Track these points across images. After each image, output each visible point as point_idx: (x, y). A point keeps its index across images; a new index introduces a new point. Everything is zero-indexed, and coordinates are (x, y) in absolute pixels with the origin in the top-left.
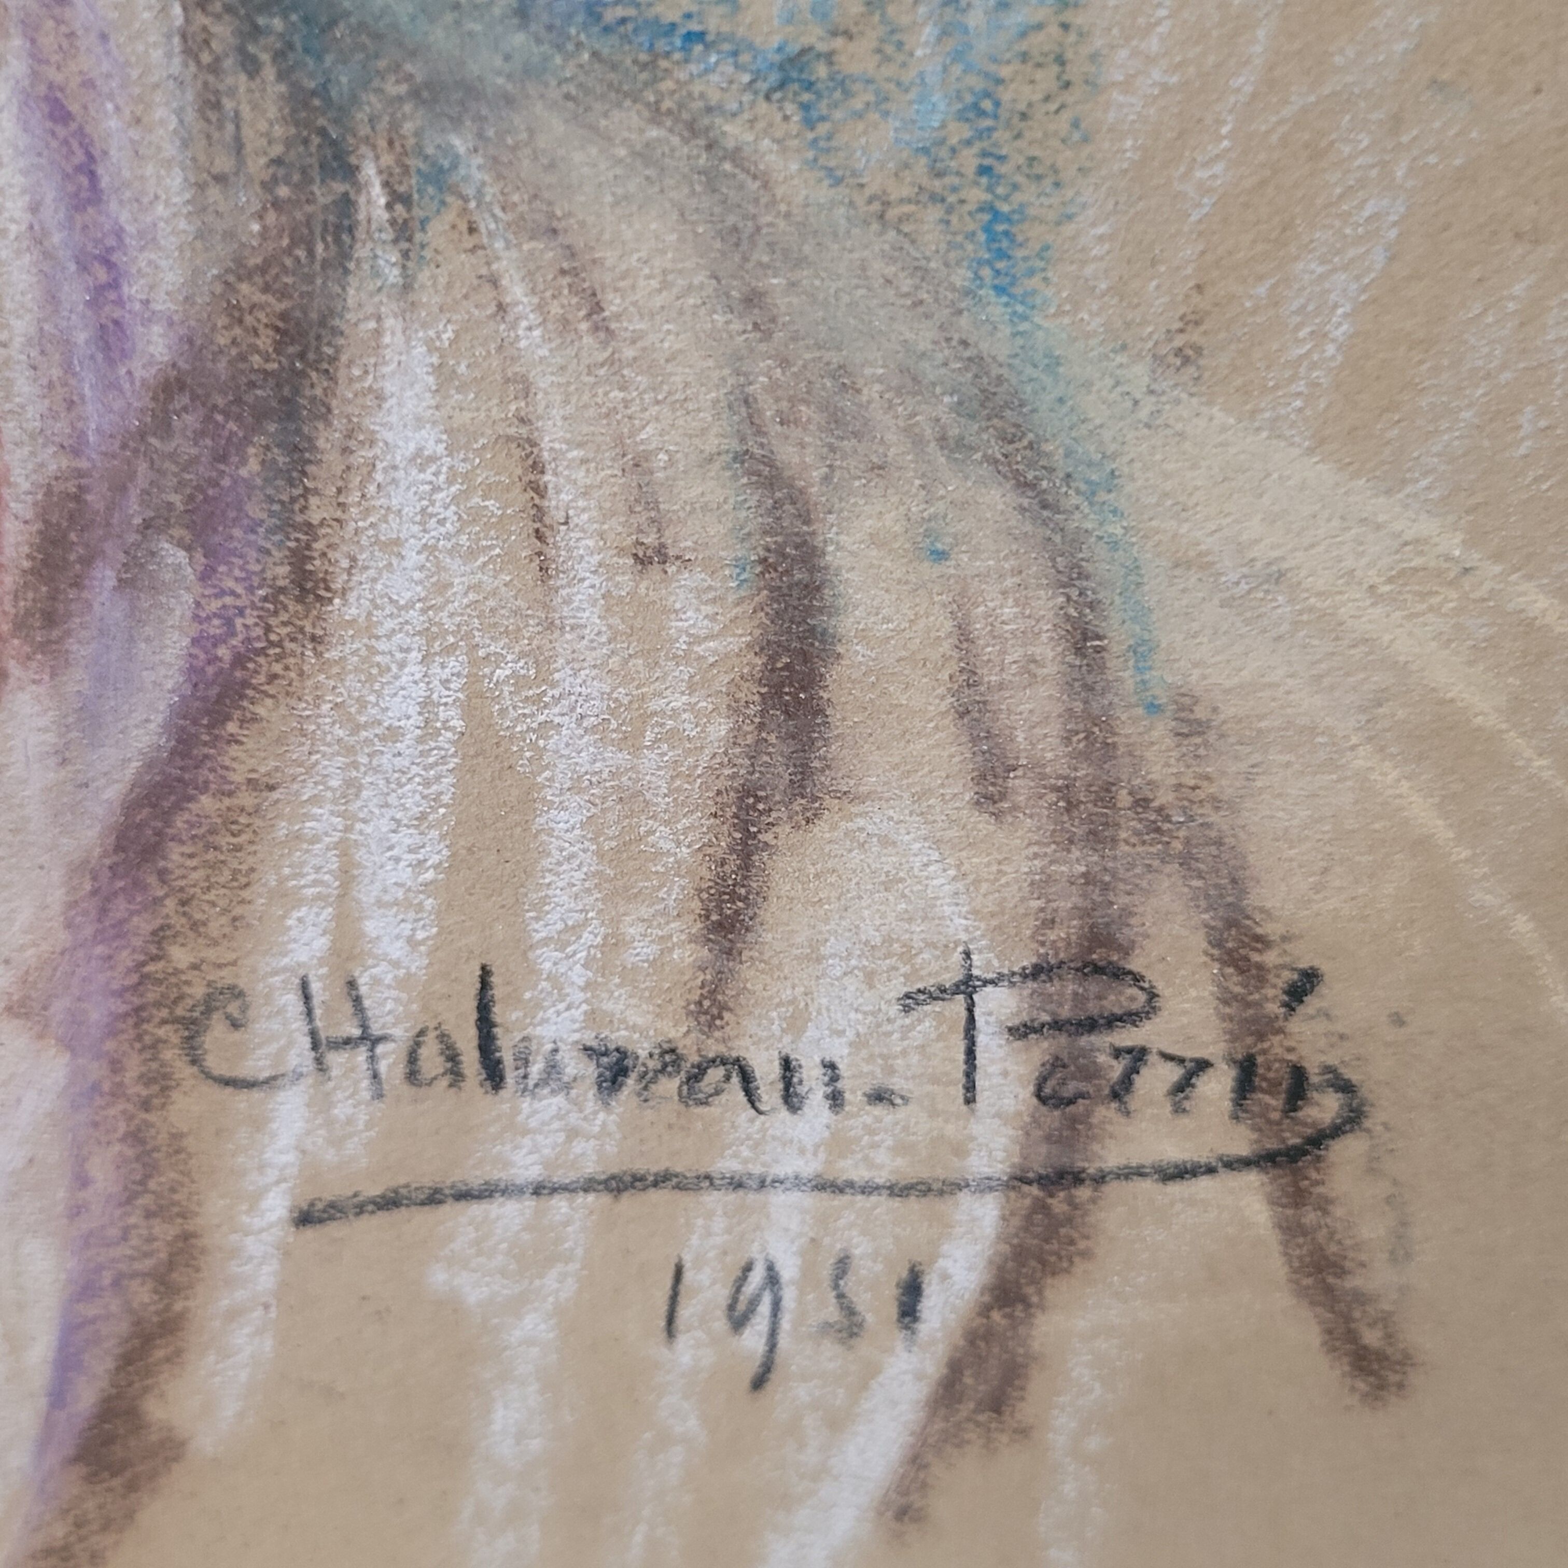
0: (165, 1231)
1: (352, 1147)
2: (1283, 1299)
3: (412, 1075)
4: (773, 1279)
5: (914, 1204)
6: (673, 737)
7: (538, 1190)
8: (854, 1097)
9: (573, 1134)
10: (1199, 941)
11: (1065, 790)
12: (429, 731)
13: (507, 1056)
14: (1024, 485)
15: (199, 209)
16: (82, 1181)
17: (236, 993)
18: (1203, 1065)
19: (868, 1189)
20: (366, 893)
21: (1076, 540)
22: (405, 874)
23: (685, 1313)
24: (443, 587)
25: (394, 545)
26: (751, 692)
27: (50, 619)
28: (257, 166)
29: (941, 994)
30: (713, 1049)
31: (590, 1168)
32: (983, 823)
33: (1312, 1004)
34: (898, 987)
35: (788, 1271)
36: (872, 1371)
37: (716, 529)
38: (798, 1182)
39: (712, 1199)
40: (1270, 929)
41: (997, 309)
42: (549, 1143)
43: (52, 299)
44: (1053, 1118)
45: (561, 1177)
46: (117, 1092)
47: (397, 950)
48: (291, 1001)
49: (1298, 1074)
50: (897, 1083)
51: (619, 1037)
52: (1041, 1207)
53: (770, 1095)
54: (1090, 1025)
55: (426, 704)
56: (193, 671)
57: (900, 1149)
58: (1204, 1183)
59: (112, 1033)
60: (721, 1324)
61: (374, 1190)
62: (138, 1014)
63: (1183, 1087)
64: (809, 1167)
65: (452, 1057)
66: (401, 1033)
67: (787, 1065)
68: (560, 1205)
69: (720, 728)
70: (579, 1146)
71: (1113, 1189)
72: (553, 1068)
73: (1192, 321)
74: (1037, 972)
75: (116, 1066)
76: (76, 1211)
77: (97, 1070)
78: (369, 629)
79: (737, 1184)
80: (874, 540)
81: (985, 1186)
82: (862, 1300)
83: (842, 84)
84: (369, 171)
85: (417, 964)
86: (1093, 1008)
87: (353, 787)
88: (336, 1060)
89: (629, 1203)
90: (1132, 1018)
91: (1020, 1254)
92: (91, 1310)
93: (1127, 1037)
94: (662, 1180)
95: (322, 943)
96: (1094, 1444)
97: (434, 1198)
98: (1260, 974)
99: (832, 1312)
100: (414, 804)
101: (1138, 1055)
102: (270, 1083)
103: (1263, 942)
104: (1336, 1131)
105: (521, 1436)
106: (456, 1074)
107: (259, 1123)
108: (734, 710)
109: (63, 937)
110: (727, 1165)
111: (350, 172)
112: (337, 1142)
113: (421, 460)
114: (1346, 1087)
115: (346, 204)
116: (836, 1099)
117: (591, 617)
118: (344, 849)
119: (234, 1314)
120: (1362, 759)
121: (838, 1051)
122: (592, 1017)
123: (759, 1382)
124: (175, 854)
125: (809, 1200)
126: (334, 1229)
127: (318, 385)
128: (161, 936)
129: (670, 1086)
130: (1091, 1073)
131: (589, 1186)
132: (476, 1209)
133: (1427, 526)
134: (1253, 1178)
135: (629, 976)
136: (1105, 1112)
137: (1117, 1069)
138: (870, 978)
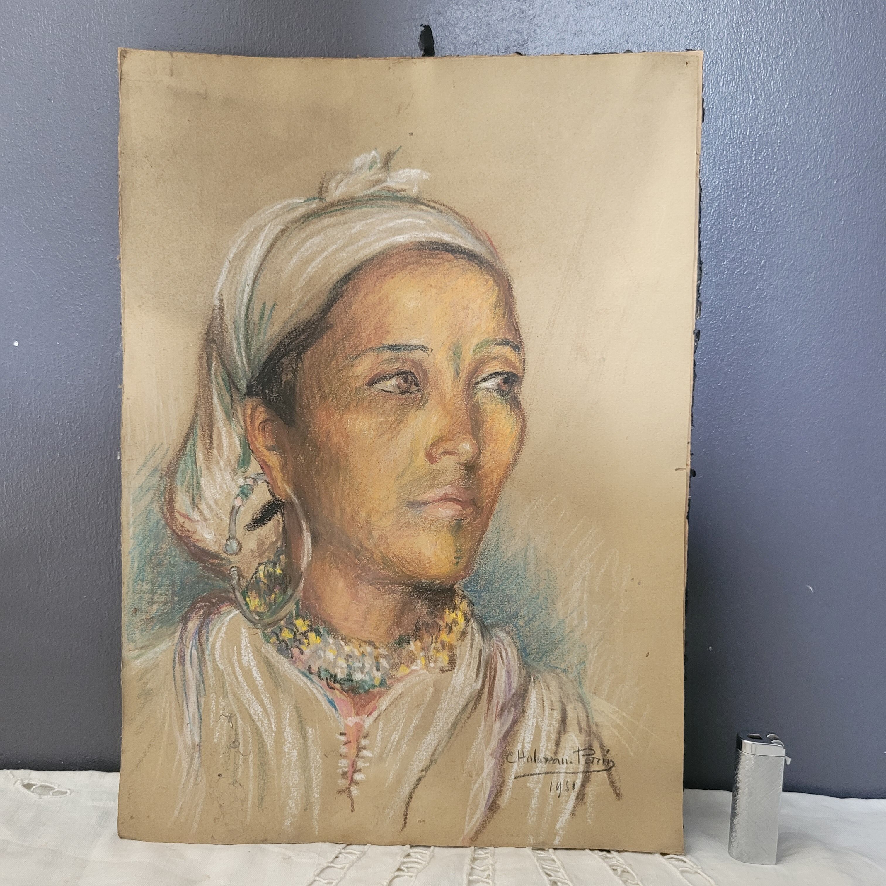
0: (502, 780)
1: (521, 769)
2: (609, 786)
3: (528, 761)
4: (560, 784)
5: (574, 775)
6: (553, 726)
7: (539, 774)
8: (568, 763)
9: (542, 767)
10: (599, 746)
11: (586, 731)
12: (533, 725)
13: (536, 759)
14: (582, 703)
15: (518, 680)
16: (494, 774)
17: (512, 752)
18: (600, 759)
19: (570, 773)
20: (525, 742)
21: (587, 708)
22: (529, 739)
23: (552, 788)
24: (535, 712)
25: (531, 708)
26: (560, 722)
27: (501, 715)
28: (523, 677)
29: (576, 752)
30: (556, 758)
31: (544, 771)
32: (579, 734)
33: (609, 753)
34: (572, 751)
35: (562, 783)
36: (570, 795)
37: (558, 707)
38: (563, 773)
39: (555, 775)
40: (605, 745)
41: (580, 689)
42: (540, 768)
43: (505, 687)
44: (587, 765)
45: (541, 772)
46: (499, 764)
47: (527, 747)
48: (517, 753)
49: (608, 760)
50: (572, 761)
51: (547, 756)
52: (586, 775)
53: (561, 763)
54: (589, 755)
55: (533, 723)
56: (513, 720)
57: (573, 768)
58: (601, 772)
59: (499, 757)
60: (555, 790)
61: (522, 775)
62: (502, 755)
63: (598, 762)
64: (564, 771)
65: (531, 759)
66: (527, 756)
67: (563, 759)
68: (540, 775)
69: (558, 725)
70: (543, 769)
71: (592, 773)
72: (541, 760)
73: (595, 690)
74: (585, 749)
75: (499, 761)
76: (493, 777)
77: (498, 761)
78: (528, 716)
79: (557, 773)
80: (571, 708)
81: (580, 773)
82: (569, 786)
83: (568, 671)
84: (532, 677)
85: (529, 749)
86: (590, 753)
87: (526, 731)
88: (520, 759)
89: (547, 775)
90: (593, 754)
91: (584, 781)
92: (492, 789)
93: (593, 756)
94: (550, 773)
95: (521, 747)
96: (592, 805)
97: (528, 775)
98: (604, 750)
99: (566, 788)
100: (531, 732)
101: (594, 758)
102: (514, 762)
103: (604, 747)
104: (612, 767)
105: (535, 804)
106: (532, 761)
107: (512, 767)
108: (559, 723)
109: (497, 747)
110: (557, 771)
111: (530, 677)
112: (519, 769)
113: (534, 701)
114: (613, 762)
115: (530, 680)
116: (567, 763)
117: (547, 715)
118: (524, 737)
119: (508, 789)
120: (611, 728)
121: (567, 758)
122: (545, 754)
123: (559, 797)
124: (508, 737)
125: (564, 774)
126: (518, 779)
127: (526, 694)
128: (506, 746)
129: (552, 762)
130: (590, 760)
131: (543, 773)
132: (532, 776)
133: (614, 707)
134: (605, 772)
135: (549, 750)
136: (591, 764)
137: (592, 759)
138: (570, 750)
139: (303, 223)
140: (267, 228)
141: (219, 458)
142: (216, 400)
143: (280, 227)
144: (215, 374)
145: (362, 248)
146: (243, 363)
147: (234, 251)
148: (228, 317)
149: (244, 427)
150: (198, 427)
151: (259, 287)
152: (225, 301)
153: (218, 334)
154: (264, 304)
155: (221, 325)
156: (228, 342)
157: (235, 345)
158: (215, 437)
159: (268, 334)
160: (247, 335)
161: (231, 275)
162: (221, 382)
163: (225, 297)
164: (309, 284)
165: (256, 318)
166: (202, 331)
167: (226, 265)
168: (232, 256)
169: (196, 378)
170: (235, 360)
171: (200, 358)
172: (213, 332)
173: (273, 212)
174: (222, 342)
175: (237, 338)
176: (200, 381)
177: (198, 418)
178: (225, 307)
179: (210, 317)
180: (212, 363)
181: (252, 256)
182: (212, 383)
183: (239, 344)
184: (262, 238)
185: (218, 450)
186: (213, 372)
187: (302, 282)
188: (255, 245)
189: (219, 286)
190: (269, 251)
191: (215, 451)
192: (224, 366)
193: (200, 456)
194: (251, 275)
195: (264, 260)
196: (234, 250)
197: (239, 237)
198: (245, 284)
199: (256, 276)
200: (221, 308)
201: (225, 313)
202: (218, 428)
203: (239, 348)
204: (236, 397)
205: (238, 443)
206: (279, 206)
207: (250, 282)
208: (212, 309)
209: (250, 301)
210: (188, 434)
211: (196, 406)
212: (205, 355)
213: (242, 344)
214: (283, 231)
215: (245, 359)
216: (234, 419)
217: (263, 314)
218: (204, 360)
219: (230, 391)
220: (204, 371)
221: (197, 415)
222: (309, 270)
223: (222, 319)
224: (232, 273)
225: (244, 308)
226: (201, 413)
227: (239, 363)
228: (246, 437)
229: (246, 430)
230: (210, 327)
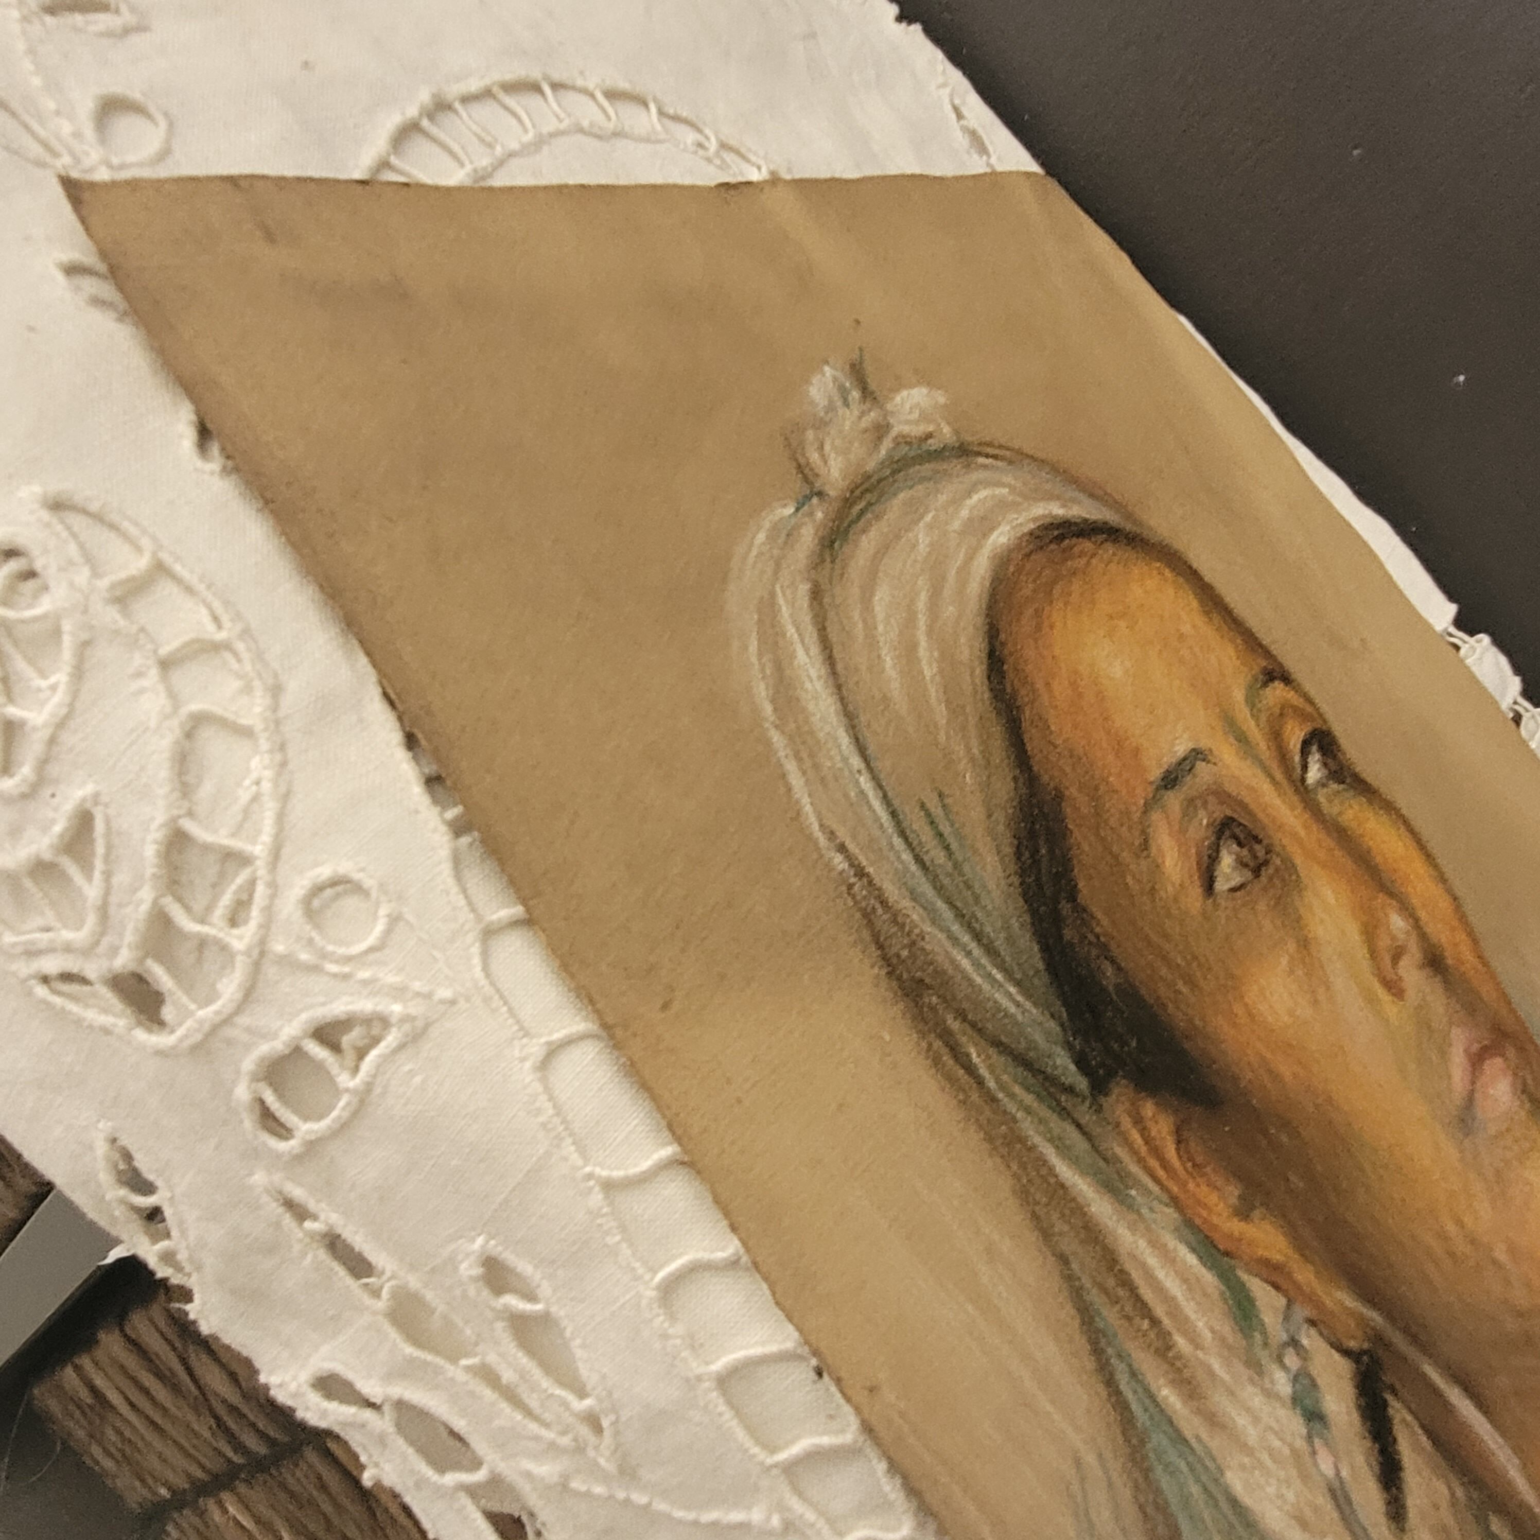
139: (833, 562)
140: (781, 600)
141: (1200, 1354)
142: (1065, 1171)
143: (804, 588)
144: (1002, 1087)
145: (962, 583)
146: (1018, 1005)
147: (764, 694)
148: (892, 892)
149: (1165, 1198)
150: (1095, 1297)
151: (884, 765)
152: (851, 847)
153: (913, 956)
154: (923, 806)
155: (895, 921)
156: (947, 965)
157: (965, 963)
158: (1147, 1294)
159: (992, 885)
160: (960, 915)
161: (808, 764)
162: (1029, 1099)
163: (843, 834)
164: (955, 710)
165: (937, 856)
166: (876, 970)
167: (776, 738)
168: (768, 709)
169: (975, 1137)
170: (998, 1008)
171: (936, 1062)
172: (898, 956)
173: (760, 554)
174: (935, 971)
175: (954, 940)
176: (989, 1139)
177: (1075, 1266)
178: (864, 863)
179: (858, 915)
180: (968, 1055)
181: (808, 685)
182: (1014, 1120)
183: (969, 954)
184: (791, 631)
185: (1184, 1334)
186: (991, 1084)
187: (941, 713)
188: (793, 656)
189: (808, 808)
190: (830, 660)
191: (1180, 1341)
192: (997, 1044)
193: (1168, 1395)
194: (845, 740)
195: (839, 687)
196: (762, 691)
197: (745, 648)
198: (851, 772)
199: (857, 740)
200: (861, 873)
201: (877, 881)
202: (1129, 1254)
203: (977, 965)
204: (1086, 1117)
205: (1192, 1260)
206: (761, 537)
207: (856, 762)
208: (844, 888)
209: (894, 814)
210: (1097, 1351)
211: (1046, 1235)
212: (938, 1044)
213: (977, 952)
214: (816, 594)
215: (1012, 990)
216: (1133, 1192)
217: (941, 835)
218: (947, 1059)
219: (1064, 1113)
220: (975, 1096)
221: (1063, 1259)
222: (928, 673)
223: (884, 903)
224: (804, 755)
225: (897, 841)
226: (1069, 1245)
227: (1013, 1009)
228: (1189, 1223)
229: (1175, 1201)
230: (881, 947)
